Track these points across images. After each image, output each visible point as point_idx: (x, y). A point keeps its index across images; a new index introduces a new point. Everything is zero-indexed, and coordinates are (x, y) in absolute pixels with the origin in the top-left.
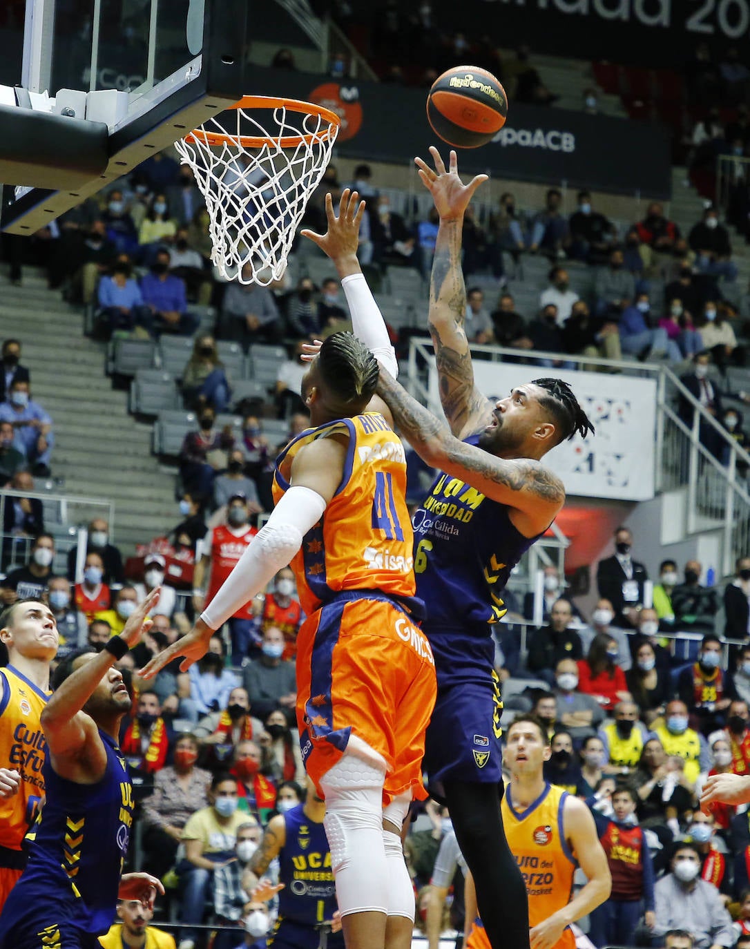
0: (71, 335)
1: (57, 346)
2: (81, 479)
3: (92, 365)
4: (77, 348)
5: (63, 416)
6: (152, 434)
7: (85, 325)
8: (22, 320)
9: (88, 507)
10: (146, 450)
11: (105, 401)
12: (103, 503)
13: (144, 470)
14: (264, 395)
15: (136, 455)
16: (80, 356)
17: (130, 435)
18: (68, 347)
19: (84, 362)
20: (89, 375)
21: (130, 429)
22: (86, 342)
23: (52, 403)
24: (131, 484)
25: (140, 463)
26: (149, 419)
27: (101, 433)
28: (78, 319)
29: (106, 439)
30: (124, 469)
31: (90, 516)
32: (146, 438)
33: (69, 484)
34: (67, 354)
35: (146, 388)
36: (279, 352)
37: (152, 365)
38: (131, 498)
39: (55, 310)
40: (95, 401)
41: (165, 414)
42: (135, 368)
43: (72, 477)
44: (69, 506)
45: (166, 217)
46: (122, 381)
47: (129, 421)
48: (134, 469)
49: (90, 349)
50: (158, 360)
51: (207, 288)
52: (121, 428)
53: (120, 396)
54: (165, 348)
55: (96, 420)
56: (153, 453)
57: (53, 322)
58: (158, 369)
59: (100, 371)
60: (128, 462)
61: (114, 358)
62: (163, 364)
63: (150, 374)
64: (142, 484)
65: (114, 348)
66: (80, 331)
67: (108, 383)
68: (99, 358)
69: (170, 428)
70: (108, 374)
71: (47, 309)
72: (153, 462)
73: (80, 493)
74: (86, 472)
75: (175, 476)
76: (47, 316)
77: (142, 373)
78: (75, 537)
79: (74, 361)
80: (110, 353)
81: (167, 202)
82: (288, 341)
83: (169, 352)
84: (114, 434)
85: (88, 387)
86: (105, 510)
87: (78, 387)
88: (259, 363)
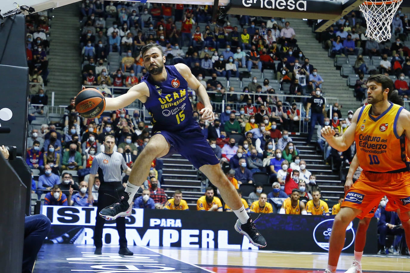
0: (325, 57)
1: (321, 60)
2: (329, 93)
3: (330, 64)
4: (327, 60)
5: (324, 77)
6: (347, 81)
7: (328, 54)
8: (312, 54)
9: (332, 100)
10: (346, 85)
11: (334, 73)
12: (336, 98)
13: (345, 90)
14: (376, 69)
15: (343, 86)
16: (327, 62)
17: (341, 81)
18: (324, 60)
19: (329, 63)
20: (331, 67)
21: (342, 80)
22: (329, 58)
23: (321, 74)
24: (342, 93)
25: (344, 88)
26: (346, 77)
27: (334, 81)
28: (327, 53)
29: (335, 82)
30: (340, 90)
31: (332, 102)
32: (346, 81)
33: (326, 94)
34: (324, 62)
35: (345, 69)
36: (380, 58)
37: (346, 63)
38: (342, 97)
39: (321, 51)
40: (332, 73)
41: (350, 75)
42: (342, 64)
43: (327, 92)
44: (326, 99)
45: (348, 26)
46: (339, 68)
47: (341, 78)
48: (343, 89)
49: (330, 60)
50: (348, 62)
51: (359, 43)
52: (339, 79)
53: (338, 71)
54: (349, 59)
55: (332, 78)
56: (347, 85)
57: (320, 54)
58: (348, 64)
59: (333, 65)
60: (341, 88)
61: (336, 62)
62: (349, 63)
63: (346, 65)
64: (345, 93)
65: (336, 60)
66: (327, 56)
67: (335, 68)
68: (332, 62)
69: (352, 79)
70: (335, 66)
71: (319, 51)
72: (347, 88)
73: (329, 96)
74: (331, 91)
75: (353, 91)
76: (319, 52)
77: (344, 65)
78: (329, 107)
79: (326, 63)
80: (335, 61)
81: (349, 22)
82: (382, 55)
83: (350, 60)
84: (337, 81)
85: (330, 70)
86: (336, 100)
87: (328, 70)
88: (374, 61)
